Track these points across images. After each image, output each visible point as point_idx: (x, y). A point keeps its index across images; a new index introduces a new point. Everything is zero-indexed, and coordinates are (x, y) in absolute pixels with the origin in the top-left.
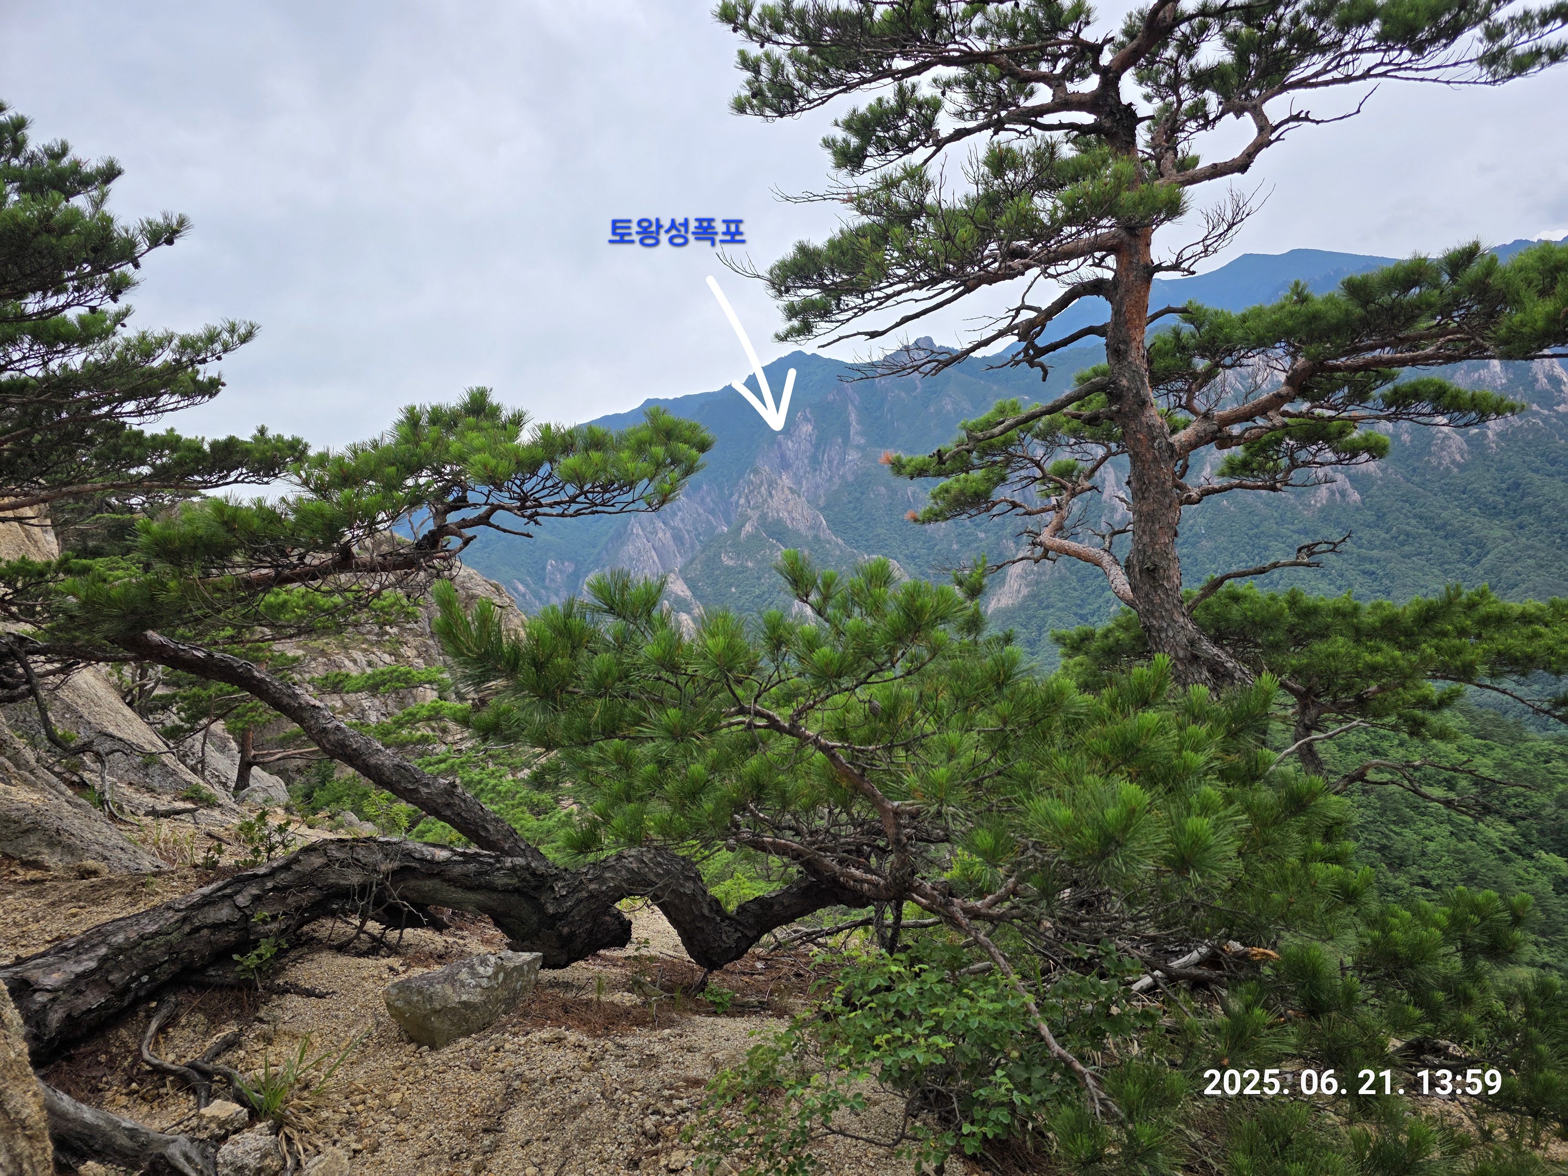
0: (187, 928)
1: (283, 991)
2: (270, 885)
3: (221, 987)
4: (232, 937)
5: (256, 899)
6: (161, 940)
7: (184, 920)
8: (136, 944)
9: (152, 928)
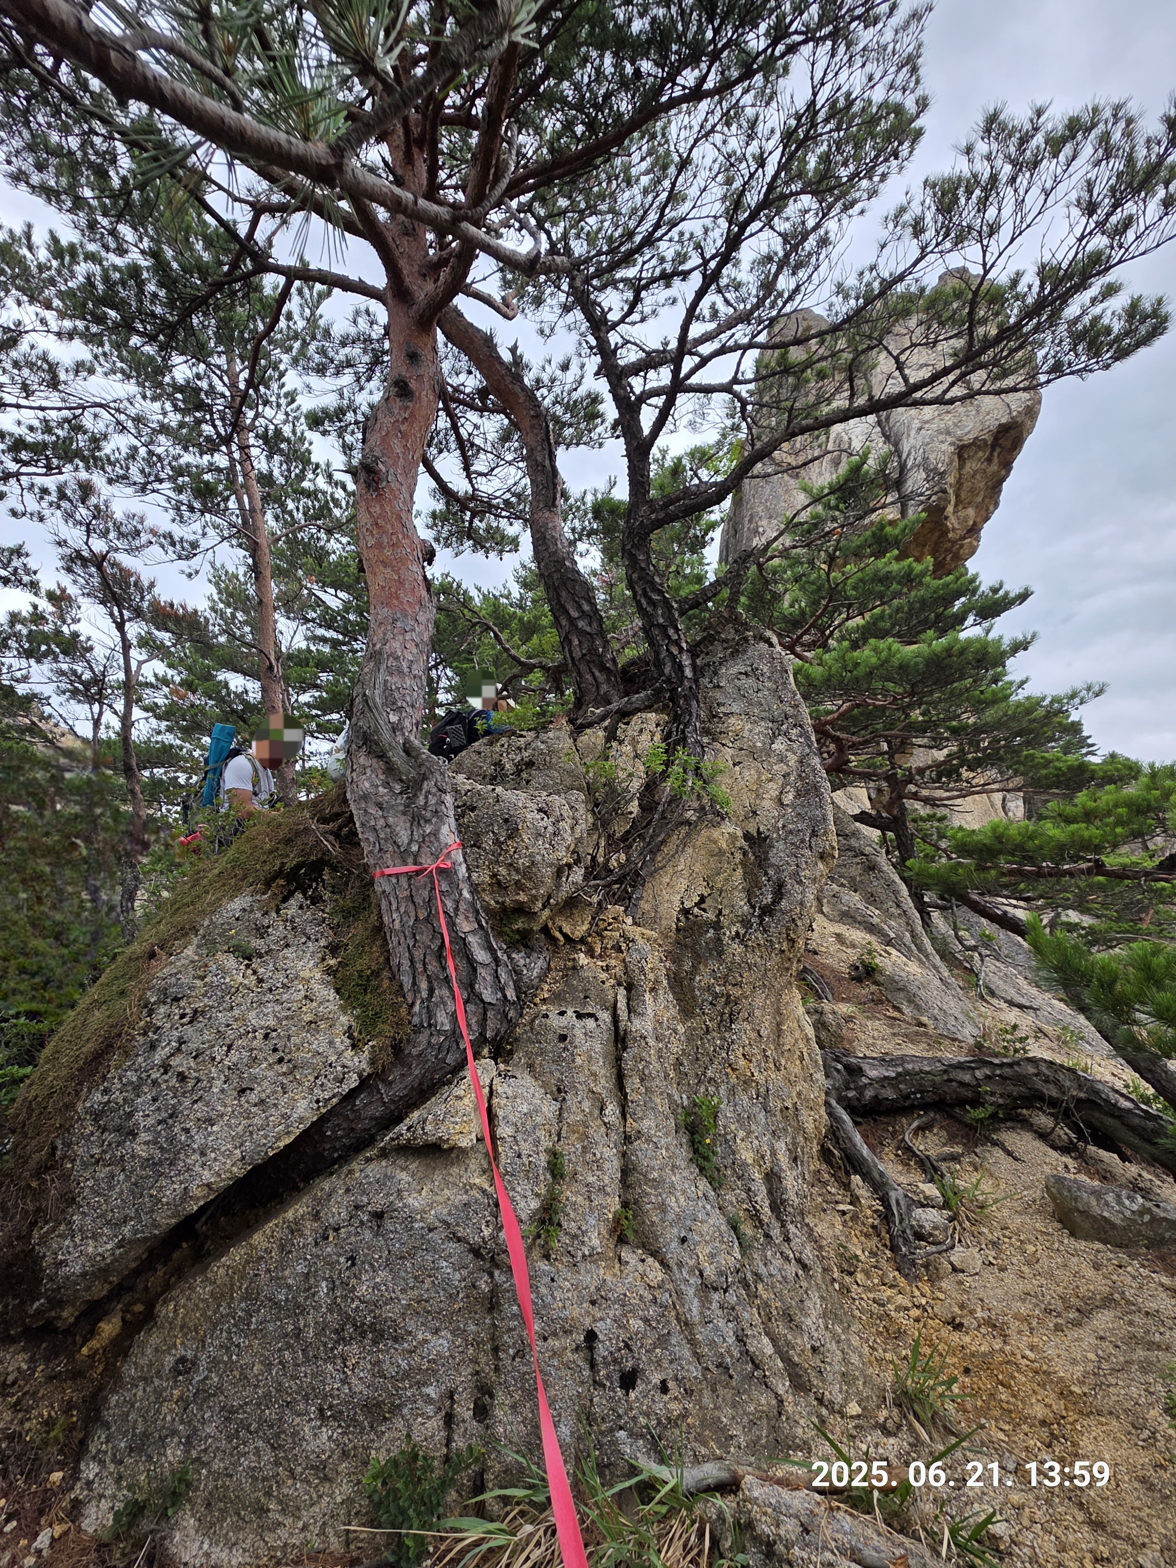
0: (945, 1077)
1: (995, 1144)
2: (998, 1072)
3: (960, 1121)
4: (969, 1094)
5: (988, 1077)
6: (930, 1077)
7: (945, 1071)
8: (917, 1074)
9: (927, 1069)
